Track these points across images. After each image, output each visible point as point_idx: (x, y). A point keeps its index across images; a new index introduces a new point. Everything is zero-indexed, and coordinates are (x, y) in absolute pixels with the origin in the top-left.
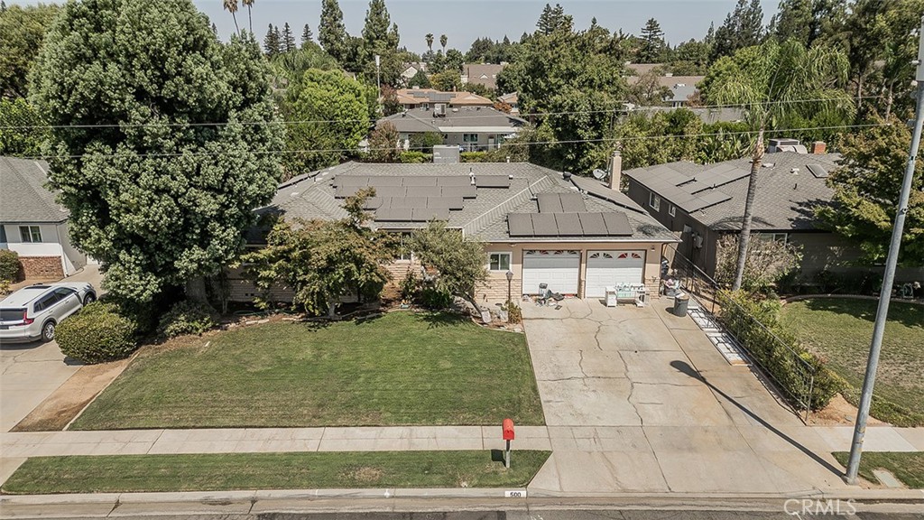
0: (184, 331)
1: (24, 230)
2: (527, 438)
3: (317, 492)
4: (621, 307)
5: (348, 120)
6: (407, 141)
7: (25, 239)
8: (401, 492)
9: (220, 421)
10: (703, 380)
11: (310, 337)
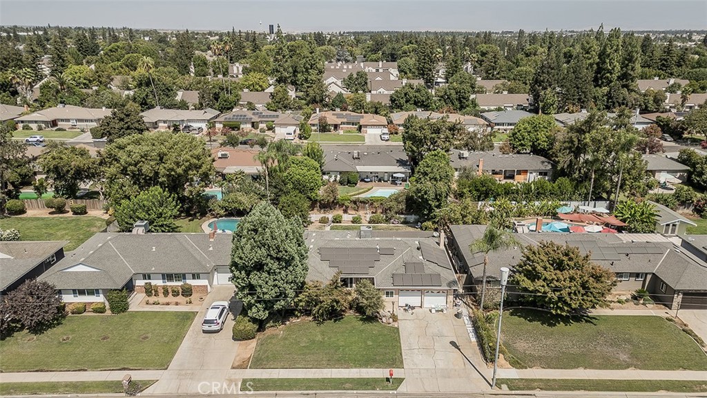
0: (271, 326)
1: (194, 275)
2: (397, 373)
3: (334, 391)
4: (437, 313)
5: (312, 184)
6: (339, 176)
7: (194, 278)
8: (359, 392)
9: (297, 366)
10: (459, 350)
11: (318, 329)
